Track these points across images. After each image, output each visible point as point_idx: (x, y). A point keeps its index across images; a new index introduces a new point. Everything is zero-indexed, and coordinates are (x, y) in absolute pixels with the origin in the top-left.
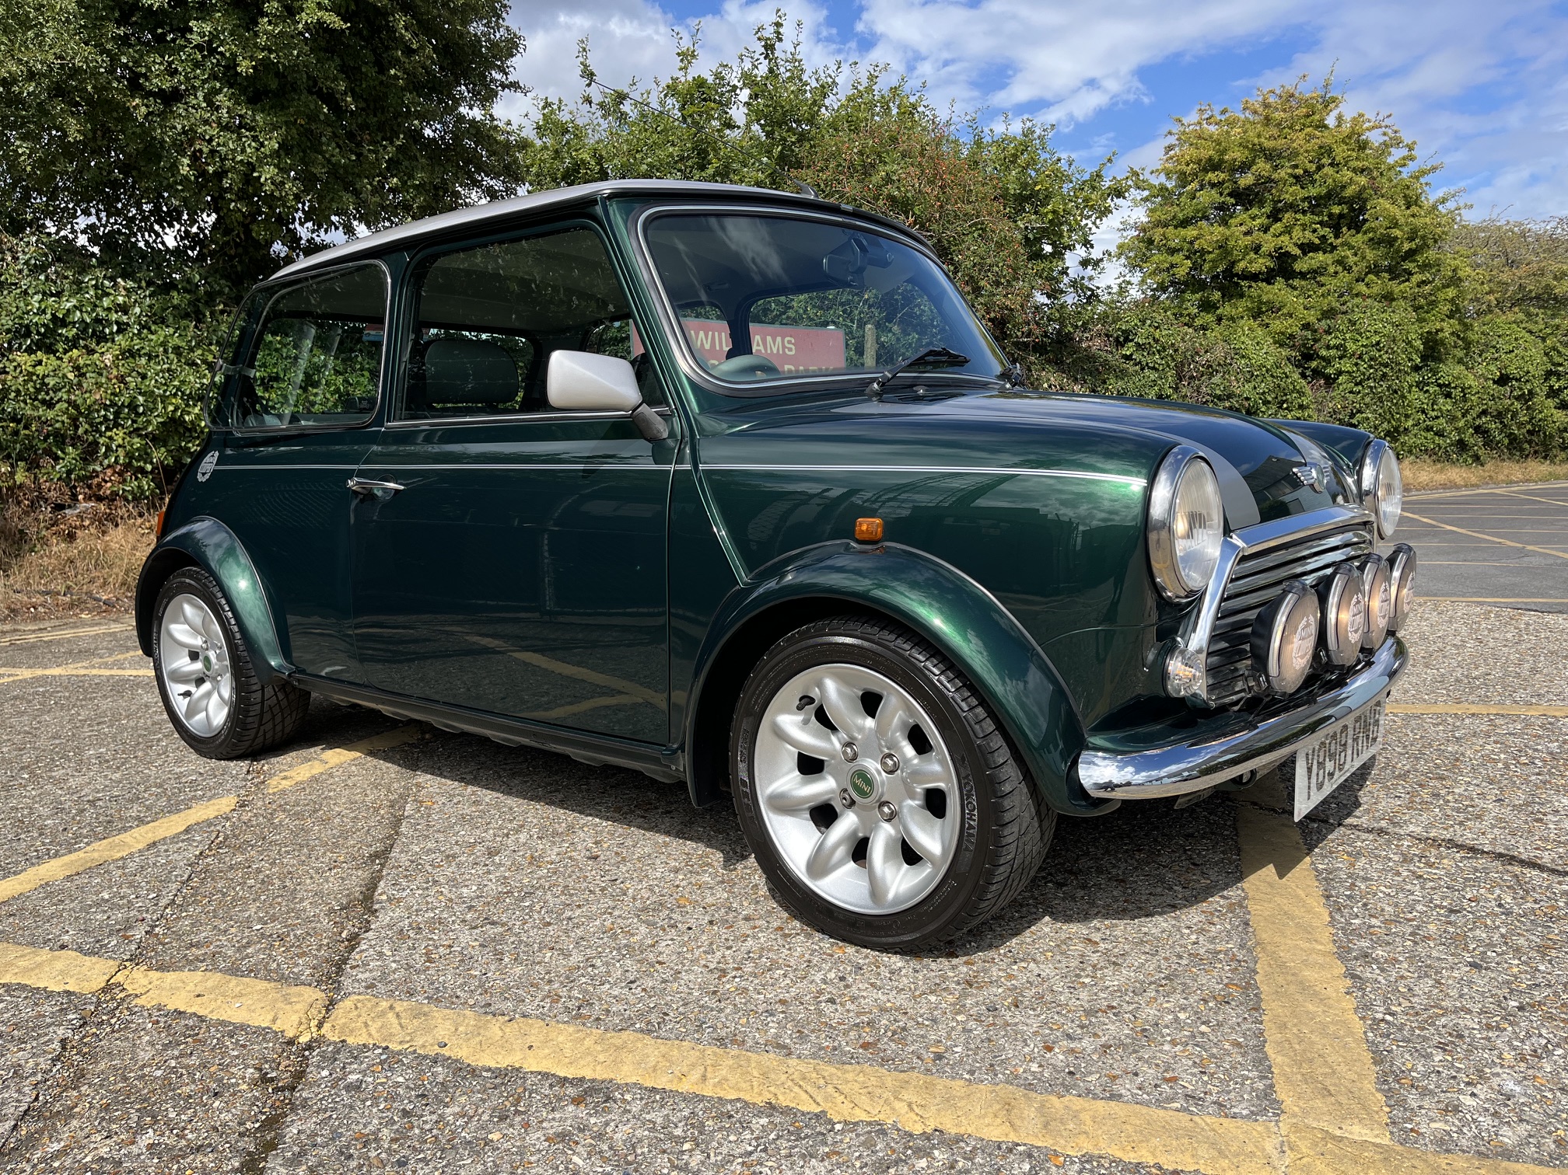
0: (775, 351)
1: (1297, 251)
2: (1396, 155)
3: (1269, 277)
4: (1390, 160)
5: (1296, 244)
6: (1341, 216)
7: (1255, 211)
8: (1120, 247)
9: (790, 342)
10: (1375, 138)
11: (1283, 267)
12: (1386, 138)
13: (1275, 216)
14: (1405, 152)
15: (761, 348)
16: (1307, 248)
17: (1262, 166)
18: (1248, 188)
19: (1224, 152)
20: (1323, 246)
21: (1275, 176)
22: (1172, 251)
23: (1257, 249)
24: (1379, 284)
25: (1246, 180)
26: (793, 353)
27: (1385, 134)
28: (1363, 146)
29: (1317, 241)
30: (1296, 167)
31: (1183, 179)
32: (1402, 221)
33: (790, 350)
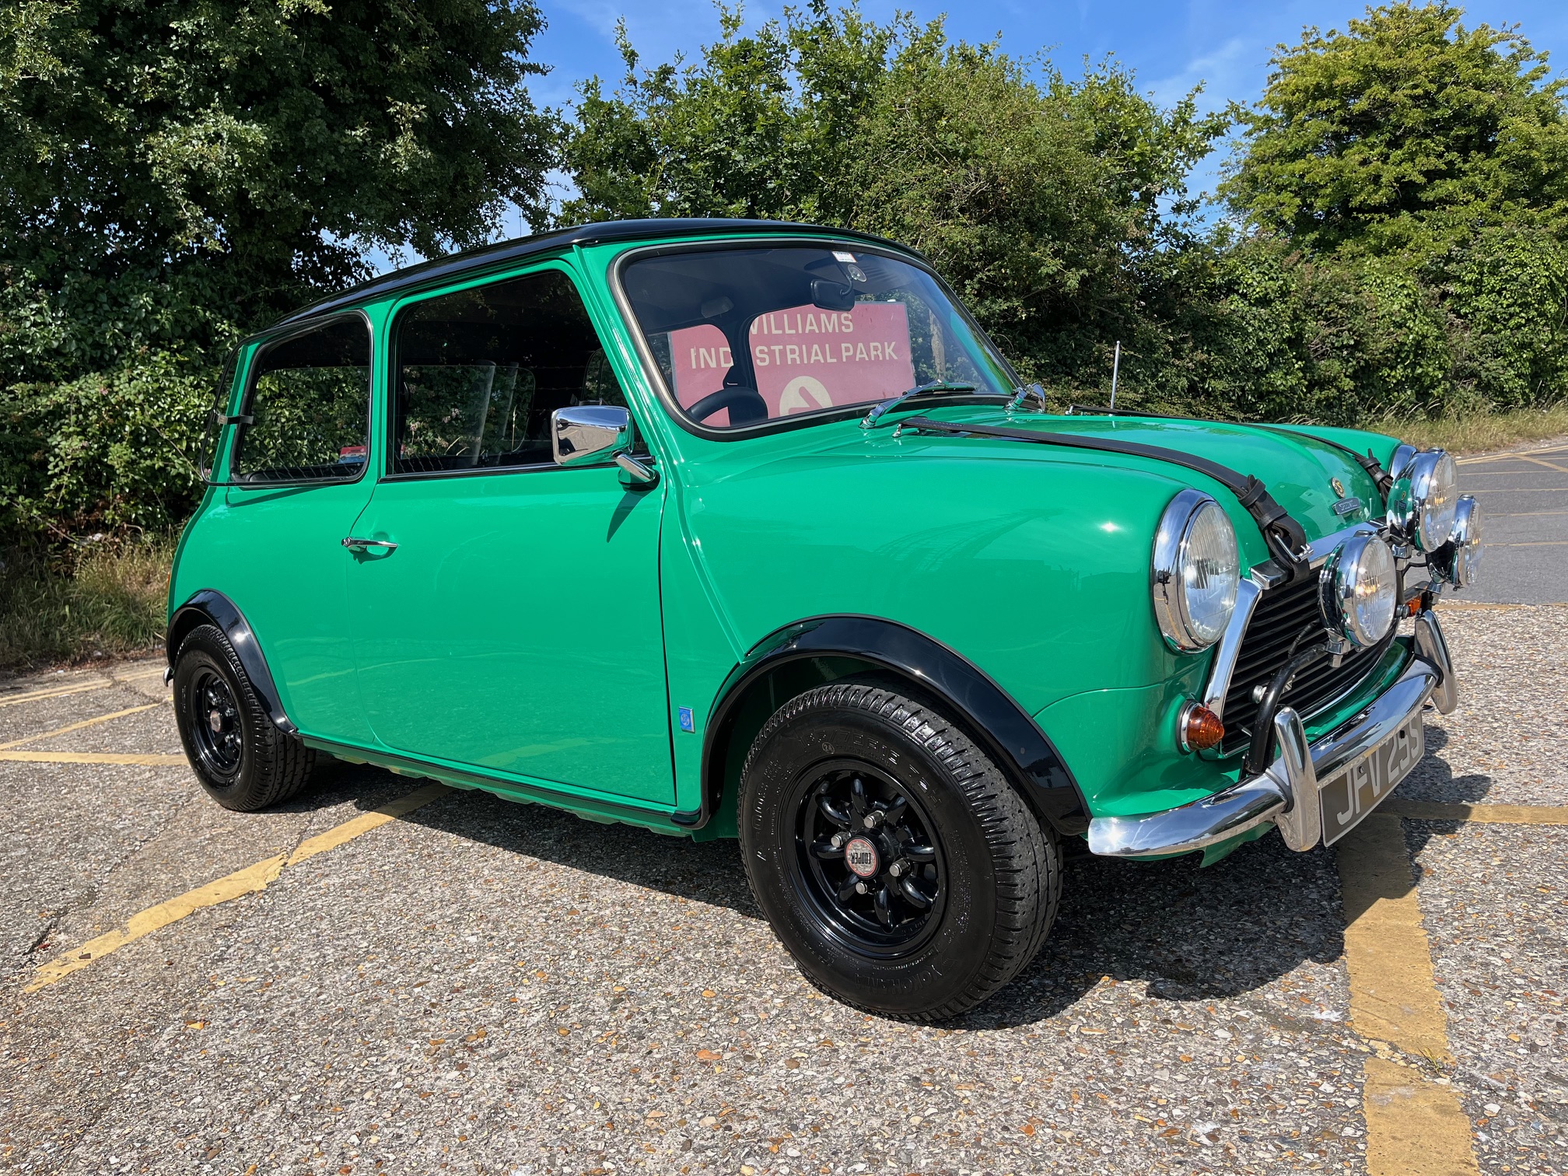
0: (830, 330)
1: (1421, 179)
2: (1526, 68)
3: (1391, 209)
4: (1521, 74)
5: (1421, 172)
6: (1469, 137)
7: (1372, 139)
8: (1221, 188)
9: (846, 319)
10: (1502, 51)
11: (1407, 198)
12: (1515, 51)
13: (1395, 143)
14: (1536, 64)
15: (815, 327)
16: (1432, 175)
17: (1378, 90)
18: (1363, 113)
19: (1334, 76)
20: (1451, 173)
21: (1391, 98)
22: (1280, 189)
23: (1376, 179)
24: (1517, 210)
25: (1360, 105)
26: (851, 329)
27: (1512, 46)
28: (1488, 60)
29: (1444, 167)
30: (1415, 87)
31: (1290, 110)
32: (1539, 140)
33: (848, 327)
